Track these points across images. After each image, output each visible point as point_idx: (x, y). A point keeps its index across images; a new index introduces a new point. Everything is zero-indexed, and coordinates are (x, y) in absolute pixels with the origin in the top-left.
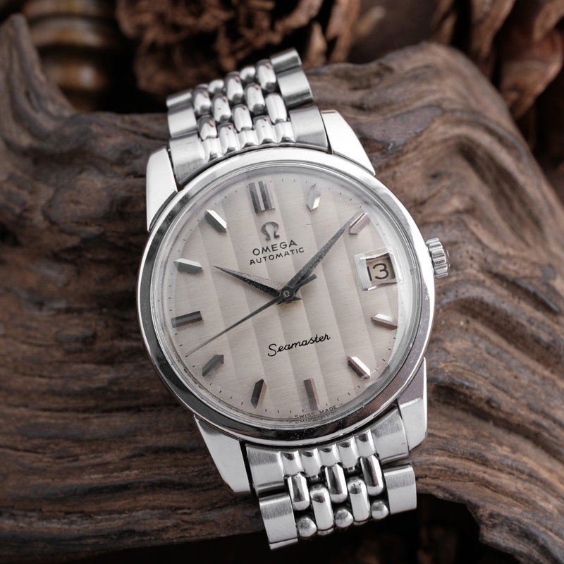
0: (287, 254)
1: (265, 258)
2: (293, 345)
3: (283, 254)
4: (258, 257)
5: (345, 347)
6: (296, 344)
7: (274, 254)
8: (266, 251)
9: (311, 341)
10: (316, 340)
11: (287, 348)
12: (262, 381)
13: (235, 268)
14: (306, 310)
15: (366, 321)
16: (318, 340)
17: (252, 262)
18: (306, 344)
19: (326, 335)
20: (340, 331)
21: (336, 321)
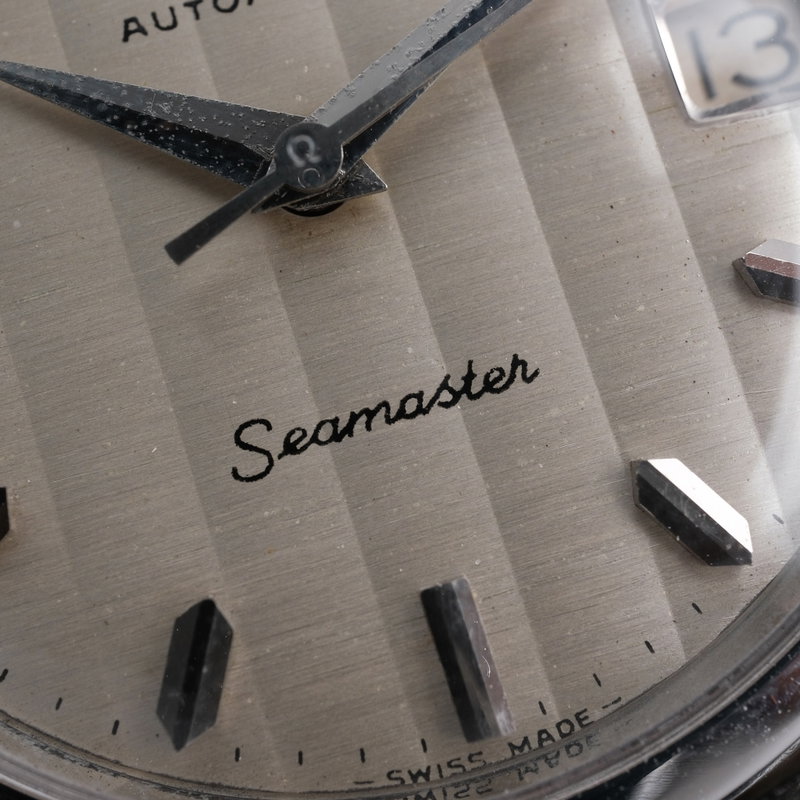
1: (193, 5)
2: (354, 418)
5: (620, 411)
6: (370, 414)
9: (446, 396)
10: (465, 389)
11: (323, 435)
12: (207, 608)
13: (52, 58)
14: (409, 243)
15: (711, 284)
16: (477, 386)
17: (132, 28)
18: (421, 410)
19: (517, 362)
20: (583, 339)
21: (560, 287)
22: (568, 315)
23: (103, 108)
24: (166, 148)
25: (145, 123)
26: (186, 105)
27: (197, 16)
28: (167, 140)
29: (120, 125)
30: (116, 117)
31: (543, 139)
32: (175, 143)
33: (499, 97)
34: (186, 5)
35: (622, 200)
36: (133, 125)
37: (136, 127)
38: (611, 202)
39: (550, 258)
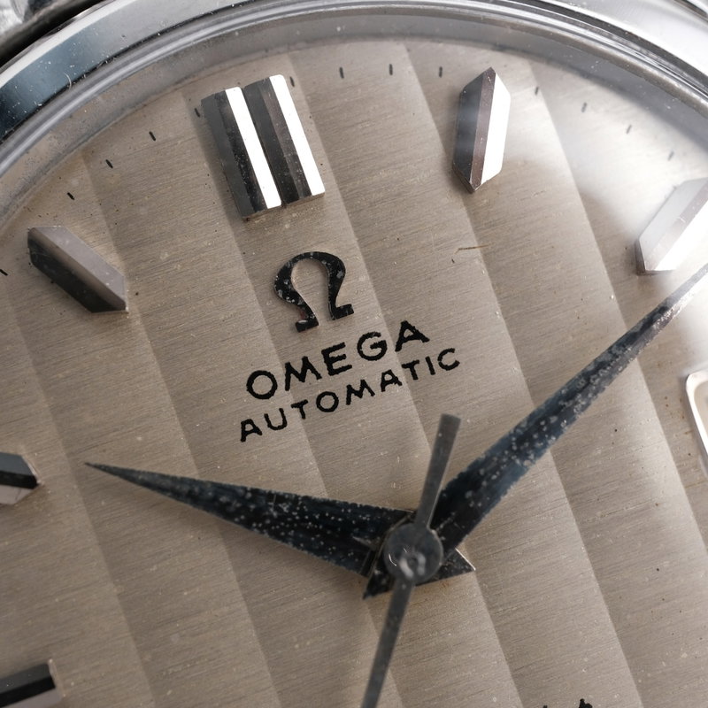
0: (389, 380)
1: (299, 406)
3: (375, 383)
4: (271, 406)
7: (338, 384)
8: (302, 377)
17: (248, 429)
19: (584, 706)
20: (636, 682)
21: (616, 639)
22: (624, 663)
23: (232, 509)
24: (287, 542)
25: (268, 522)
26: (302, 505)
27: (303, 416)
28: (287, 535)
29: (247, 524)
30: (243, 517)
31: (599, 513)
32: (295, 537)
33: (561, 478)
34: (293, 406)
35: (666, 564)
36: (258, 523)
37: (260, 525)
38: (658, 566)
39: (608, 615)
